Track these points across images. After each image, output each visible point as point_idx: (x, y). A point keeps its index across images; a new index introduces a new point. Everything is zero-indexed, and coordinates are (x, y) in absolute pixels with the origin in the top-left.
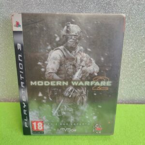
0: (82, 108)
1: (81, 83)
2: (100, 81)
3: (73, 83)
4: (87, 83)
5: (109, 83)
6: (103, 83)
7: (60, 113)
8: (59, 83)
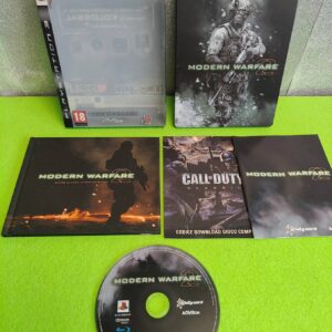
0: (241, 96)
1: (244, 67)
3: (236, 67)
4: (250, 67)
5: (275, 67)
6: (268, 67)
7: (216, 102)
8: (220, 67)
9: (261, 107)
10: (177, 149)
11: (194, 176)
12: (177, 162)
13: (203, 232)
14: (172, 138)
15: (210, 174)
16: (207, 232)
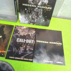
0: (40, 16)
1: (41, 7)
2: (48, 7)
4: (43, 7)
5: (51, 8)
6: (49, 8)
8: (33, 6)
9: (46, 20)
10: (18, 30)
11: (21, 39)
12: (17, 34)
13: (18, 58)
14: (18, 26)
15: (26, 39)
16: (19, 58)
